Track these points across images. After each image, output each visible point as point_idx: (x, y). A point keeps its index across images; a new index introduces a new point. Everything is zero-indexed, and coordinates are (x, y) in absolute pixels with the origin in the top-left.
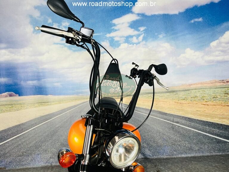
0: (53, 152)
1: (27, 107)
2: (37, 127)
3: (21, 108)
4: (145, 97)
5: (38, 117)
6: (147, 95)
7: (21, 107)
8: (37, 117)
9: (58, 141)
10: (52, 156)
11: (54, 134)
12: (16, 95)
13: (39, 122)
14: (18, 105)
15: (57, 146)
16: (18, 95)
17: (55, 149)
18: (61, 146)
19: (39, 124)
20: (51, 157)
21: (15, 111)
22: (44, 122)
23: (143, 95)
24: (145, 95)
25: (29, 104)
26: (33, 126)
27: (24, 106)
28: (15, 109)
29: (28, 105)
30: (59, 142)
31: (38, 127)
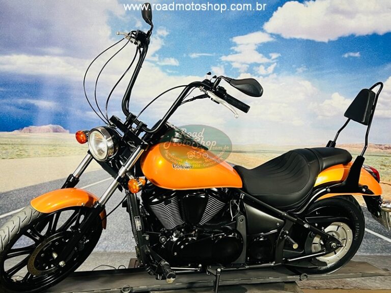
0: (110, 230)
1: (80, 153)
2: (90, 187)
3: (70, 153)
4: (267, 157)
5: (96, 170)
6: (271, 154)
7: (71, 150)
8: (93, 170)
9: (121, 213)
10: (108, 236)
11: (116, 201)
12: (65, 130)
13: (95, 178)
14: (65, 146)
15: (118, 220)
16: (68, 131)
17: (114, 224)
18: (125, 221)
19: (95, 182)
20: (107, 238)
21: (59, 156)
22: (104, 179)
23: (265, 154)
24: (267, 155)
25: (84, 148)
26: (84, 184)
27: (75, 150)
28: (60, 153)
29: (81, 149)
30: (124, 214)
31: (92, 186)
